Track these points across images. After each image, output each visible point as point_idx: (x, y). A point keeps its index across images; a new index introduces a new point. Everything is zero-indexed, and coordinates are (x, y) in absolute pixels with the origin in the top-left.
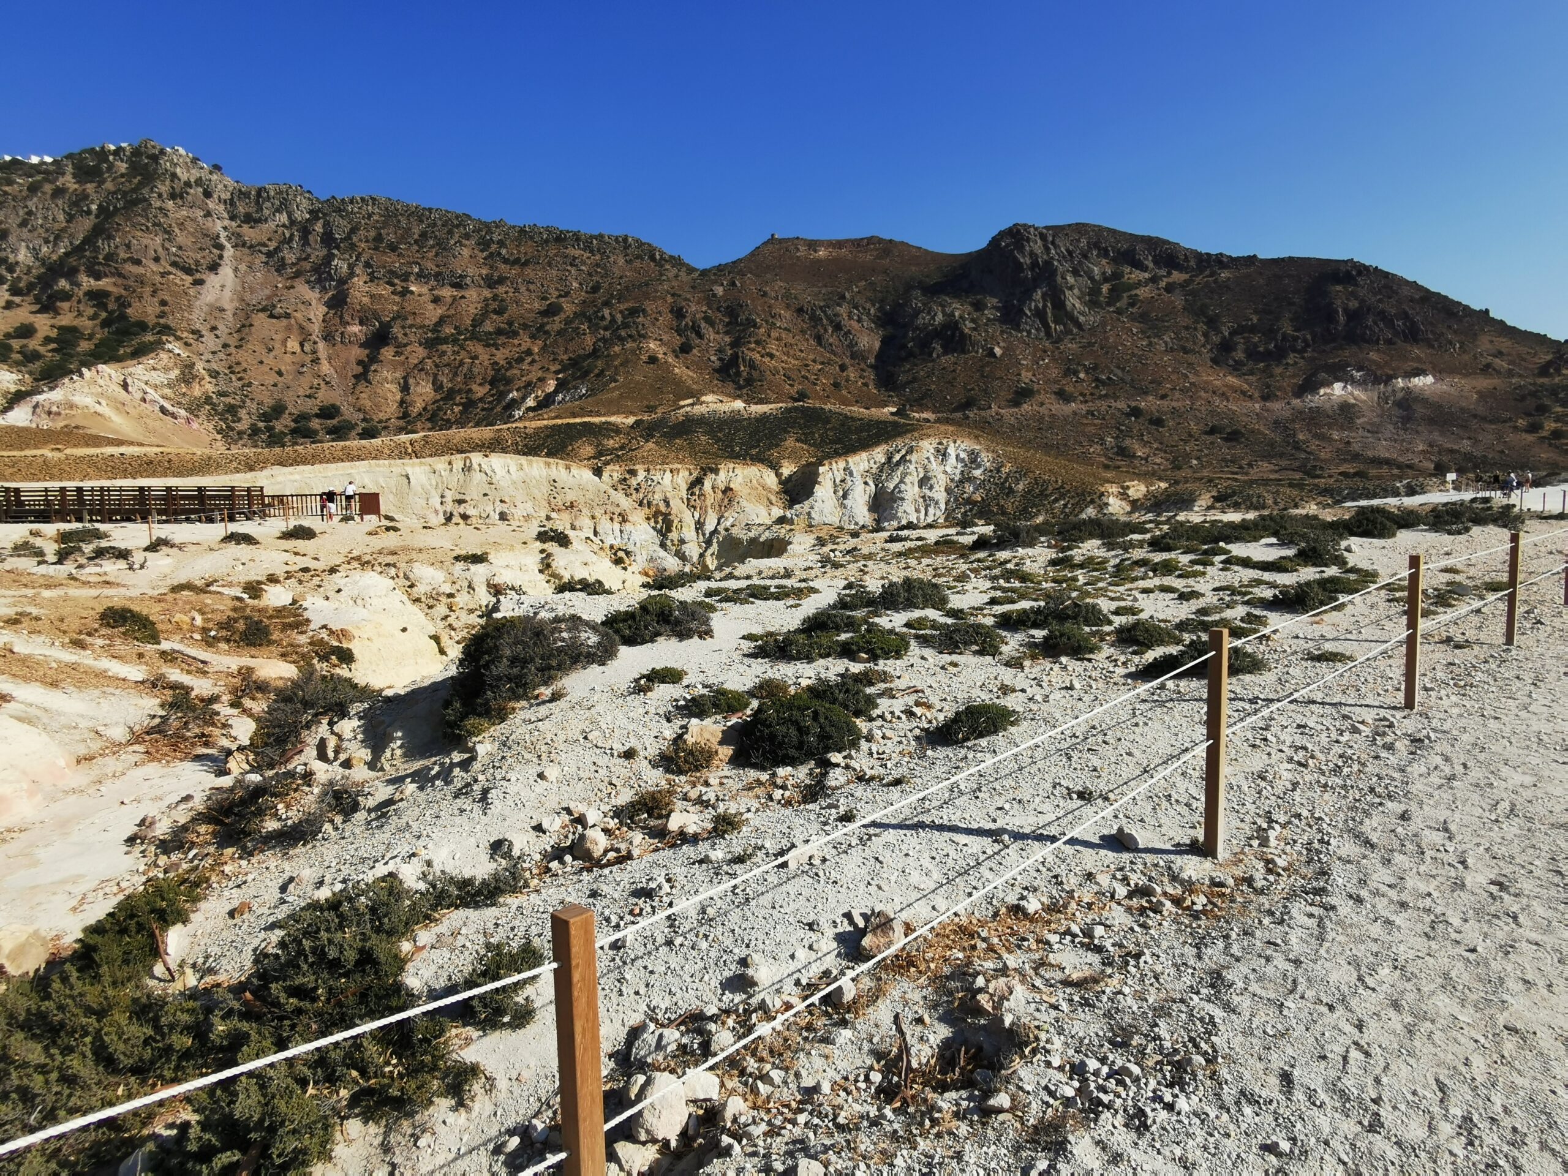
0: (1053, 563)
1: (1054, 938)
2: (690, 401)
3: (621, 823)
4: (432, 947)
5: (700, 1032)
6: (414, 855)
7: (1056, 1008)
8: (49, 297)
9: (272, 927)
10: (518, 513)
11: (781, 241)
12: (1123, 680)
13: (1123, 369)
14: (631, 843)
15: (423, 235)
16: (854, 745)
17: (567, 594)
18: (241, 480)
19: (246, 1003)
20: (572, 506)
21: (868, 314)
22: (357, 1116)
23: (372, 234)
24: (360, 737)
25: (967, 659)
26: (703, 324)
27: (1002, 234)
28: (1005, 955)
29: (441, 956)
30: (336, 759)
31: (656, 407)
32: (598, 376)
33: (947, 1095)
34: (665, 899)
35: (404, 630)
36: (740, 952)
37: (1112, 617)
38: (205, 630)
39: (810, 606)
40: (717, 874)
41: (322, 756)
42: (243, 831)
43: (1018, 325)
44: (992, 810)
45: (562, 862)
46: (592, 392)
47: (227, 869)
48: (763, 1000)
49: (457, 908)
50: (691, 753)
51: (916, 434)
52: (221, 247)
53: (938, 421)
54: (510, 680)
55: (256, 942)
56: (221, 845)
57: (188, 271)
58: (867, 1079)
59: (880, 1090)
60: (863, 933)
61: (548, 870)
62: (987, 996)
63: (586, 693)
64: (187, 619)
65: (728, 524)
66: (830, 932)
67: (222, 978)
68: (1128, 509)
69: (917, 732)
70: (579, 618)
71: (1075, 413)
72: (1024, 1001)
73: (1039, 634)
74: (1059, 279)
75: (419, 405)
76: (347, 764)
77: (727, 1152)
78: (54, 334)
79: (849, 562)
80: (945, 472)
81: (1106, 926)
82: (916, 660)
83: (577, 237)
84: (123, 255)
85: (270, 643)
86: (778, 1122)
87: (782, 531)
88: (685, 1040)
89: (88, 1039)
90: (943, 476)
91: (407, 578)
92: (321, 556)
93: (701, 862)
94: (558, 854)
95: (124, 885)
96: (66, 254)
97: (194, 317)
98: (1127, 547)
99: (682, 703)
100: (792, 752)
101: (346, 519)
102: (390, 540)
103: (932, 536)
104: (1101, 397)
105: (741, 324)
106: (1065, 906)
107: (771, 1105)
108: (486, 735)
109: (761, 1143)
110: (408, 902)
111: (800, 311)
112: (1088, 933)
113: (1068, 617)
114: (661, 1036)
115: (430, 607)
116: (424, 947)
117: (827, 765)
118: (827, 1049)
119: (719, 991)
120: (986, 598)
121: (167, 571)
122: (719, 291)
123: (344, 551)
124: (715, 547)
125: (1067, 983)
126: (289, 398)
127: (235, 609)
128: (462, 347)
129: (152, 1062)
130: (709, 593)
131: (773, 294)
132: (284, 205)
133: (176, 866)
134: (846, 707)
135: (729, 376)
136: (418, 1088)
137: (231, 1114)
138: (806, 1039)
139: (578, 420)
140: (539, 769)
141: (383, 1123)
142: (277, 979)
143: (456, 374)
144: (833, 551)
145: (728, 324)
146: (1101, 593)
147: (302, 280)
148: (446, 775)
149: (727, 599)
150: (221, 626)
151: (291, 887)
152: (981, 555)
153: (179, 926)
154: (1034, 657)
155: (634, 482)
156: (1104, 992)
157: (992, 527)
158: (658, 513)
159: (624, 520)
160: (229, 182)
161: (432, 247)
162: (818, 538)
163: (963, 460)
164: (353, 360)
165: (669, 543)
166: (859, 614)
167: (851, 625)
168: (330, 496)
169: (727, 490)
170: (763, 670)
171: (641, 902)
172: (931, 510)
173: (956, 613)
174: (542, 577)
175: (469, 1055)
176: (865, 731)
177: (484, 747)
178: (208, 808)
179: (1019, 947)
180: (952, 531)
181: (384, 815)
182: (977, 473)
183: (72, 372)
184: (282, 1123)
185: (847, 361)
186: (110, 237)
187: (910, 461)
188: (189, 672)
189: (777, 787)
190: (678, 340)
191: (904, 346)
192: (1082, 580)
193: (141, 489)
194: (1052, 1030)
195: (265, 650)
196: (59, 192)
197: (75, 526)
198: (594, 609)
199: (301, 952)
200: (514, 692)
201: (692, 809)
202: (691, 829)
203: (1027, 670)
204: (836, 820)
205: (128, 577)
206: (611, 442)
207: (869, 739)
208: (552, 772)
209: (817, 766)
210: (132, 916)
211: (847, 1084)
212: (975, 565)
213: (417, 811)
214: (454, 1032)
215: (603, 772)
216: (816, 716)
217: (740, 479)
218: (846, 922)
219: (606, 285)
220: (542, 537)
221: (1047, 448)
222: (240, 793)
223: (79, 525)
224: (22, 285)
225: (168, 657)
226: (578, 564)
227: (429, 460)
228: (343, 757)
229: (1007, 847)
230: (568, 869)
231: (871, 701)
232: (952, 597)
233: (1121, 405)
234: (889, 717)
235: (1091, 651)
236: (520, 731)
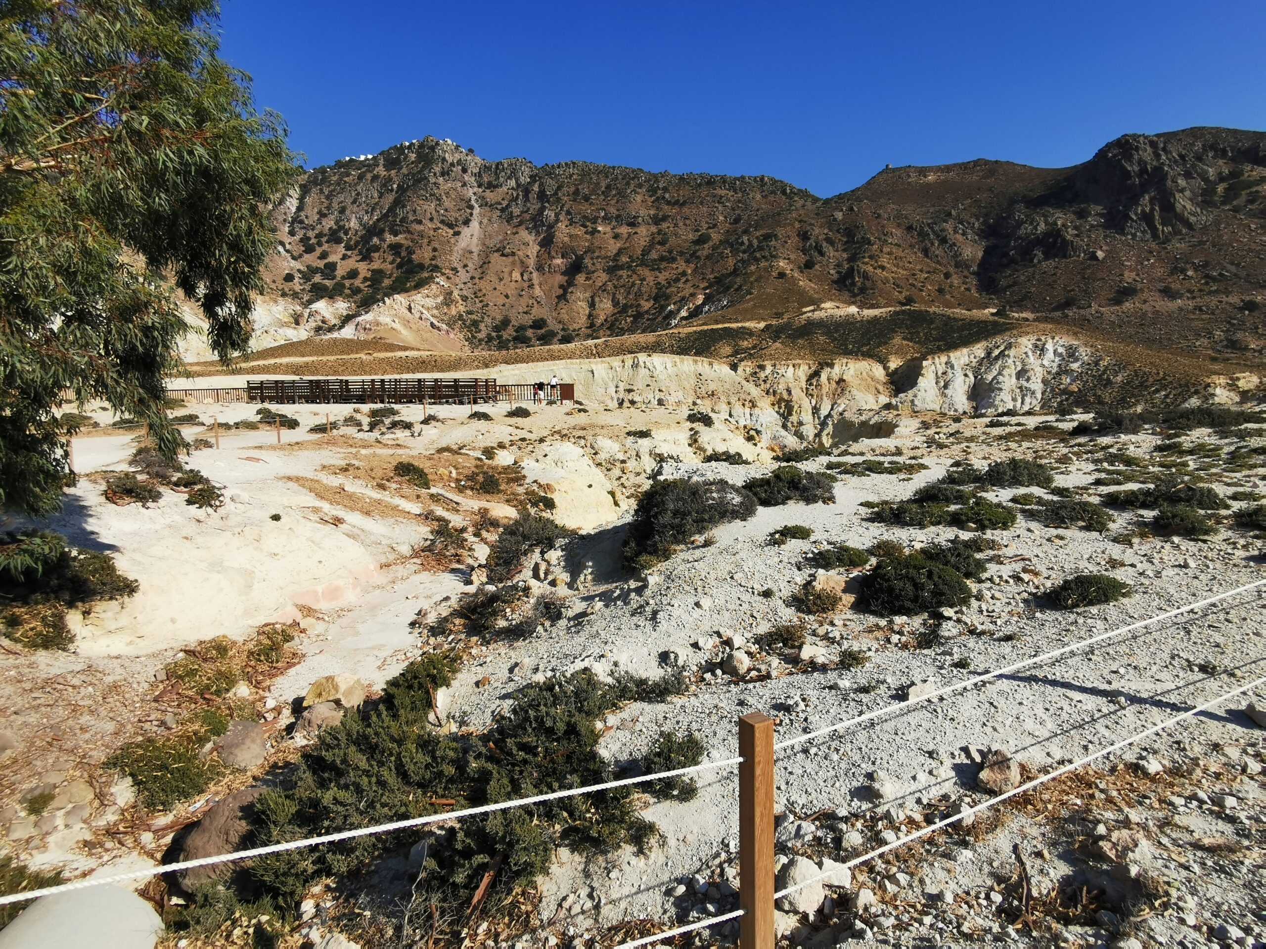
0: (1159, 449)
1: (1179, 801)
2: (812, 308)
3: (761, 648)
4: (618, 728)
5: (833, 829)
6: (603, 656)
7: (1187, 868)
8: (367, 250)
9: (504, 697)
10: (671, 400)
11: (894, 170)
12: (1244, 563)
13: (1238, 265)
14: (770, 665)
15: (608, 187)
16: (965, 602)
17: (713, 463)
18: (481, 374)
19: (490, 750)
20: (713, 395)
21: (973, 227)
22: (566, 846)
23: (573, 189)
24: (562, 564)
25: (1073, 533)
26: (824, 244)
27: (1109, 146)
28: (1126, 810)
29: (624, 736)
30: (545, 579)
31: (783, 314)
32: (736, 290)
33: (1071, 928)
34: (801, 714)
35: (590, 486)
36: (867, 767)
37: (1229, 502)
38: (458, 481)
39: (920, 480)
40: (845, 700)
41: (536, 576)
42: (483, 626)
43: (1123, 229)
44: (1106, 673)
45: (714, 674)
46: (732, 303)
47: (474, 651)
48: (888, 811)
49: (635, 701)
50: (819, 597)
51: (1015, 332)
52: (471, 207)
53: (1037, 320)
54: (673, 528)
55: (493, 707)
56: (469, 634)
57: (451, 226)
58: (988, 897)
59: (1000, 910)
60: (981, 767)
61: (703, 679)
62: (1109, 845)
63: (731, 542)
64: (446, 472)
65: (841, 409)
66: (948, 763)
67: (472, 729)
68: (1237, 399)
69: (1025, 595)
70: (726, 482)
71: (1180, 309)
72: (1150, 856)
73: (1149, 514)
74: (1169, 183)
75: (602, 317)
76: (553, 583)
77: (860, 935)
78: (369, 275)
79: (953, 444)
80: (1043, 366)
81: (1238, 798)
82: (1023, 532)
83: (724, 180)
84: (411, 218)
85: (499, 491)
86: (906, 918)
87: (890, 416)
88: (819, 833)
89: (393, 759)
90: (1041, 369)
91: (593, 448)
92: (534, 430)
93: (830, 688)
94: (710, 667)
95: (408, 655)
96: (378, 220)
97: (453, 258)
98: (1242, 435)
99: (810, 555)
100: (908, 604)
101: (551, 403)
102: (581, 419)
103: (1032, 422)
104: (1210, 293)
105: (858, 242)
106: (1190, 772)
107: (898, 903)
108: (655, 569)
109: (891, 934)
110: (600, 692)
111: (910, 228)
112: (1217, 800)
113: (1180, 500)
114: (799, 827)
115: (609, 470)
116: (612, 727)
117: (940, 617)
118: (950, 864)
119: (849, 798)
120: (1091, 479)
121: (435, 438)
122: (839, 215)
123: (550, 426)
124: (830, 429)
125: (1197, 846)
126: (512, 315)
127: (477, 467)
128: (634, 272)
129: (430, 781)
130: (830, 466)
131: (886, 216)
132: (513, 174)
133: (441, 645)
134: (958, 569)
135: (846, 286)
136: (611, 834)
137: (484, 828)
138: (928, 851)
139: (720, 326)
140: (696, 599)
141: (585, 855)
142: (511, 736)
143: (629, 293)
144: (938, 433)
145: (846, 243)
146: (1218, 478)
147: (523, 227)
148: (625, 597)
149: (846, 472)
150: (468, 478)
151: (516, 670)
152: (1082, 440)
153: (444, 688)
154: (1143, 536)
155: (762, 375)
156: (1242, 863)
157: (1092, 415)
158: (781, 400)
159: (753, 405)
160: (478, 160)
161: (615, 196)
162: (923, 422)
163: (1060, 355)
164: (556, 285)
165: (789, 424)
166: (968, 488)
167: (960, 498)
168: (540, 386)
169: (841, 381)
170: (878, 533)
171: (781, 714)
172: (1028, 400)
173: (1060, 491)
174: (690, 449)
175: (648, 815)
176: (974, 591)
177: (654, 579)
178: (461, 607)
179: (1141, 804)
180: (1051, 418)
181: (580, 624)
182: (1075, 366)
183: (379, 301)
184: (517, 842)
185: (952, 270)
186: (404, 206)
187: (1009, 356)
188: (448, 510)
189: (894, 632)
190: (803, 259)
191: (1006, 254)
192: (1192, 465)
193: (419, 380)
194: (1184, 888)
195: (496, 497)
196: (375, 178)
197: (379, 406)
198: (736, 476)
199: (527, 719)
200: (675, 538)
201: (820, 643)
202: (820, 660)
203: (1136, 547)
204: (951, 666)
205: (411, 442)
206: (746, 343)
207: (979, 597)
208: (706, 603)
209: (930, 617)
210: (415, 677)
211: (969, 899)
212: (1076, 449)
213: (604, 623)
214: (636, 796)
215: (746, 606)
216: (930, 575)
217: (852, 372)
218: (963, 755)
219: (745, 217)
220: (692, 418)
221: (1149, 342)
222: (481, 598)
223: (382, 405)
224: (352, 243)
225: (436, 498)
226: (718, 440)
227: (608, 359)
228: (550, 578)
229: (1124, 708)
230: (719, 681)
231: (980, 566)
232: (1057, 477)
233: (1234, 299)
234: (997, 580)
235: (1207, 533)
236: (680, 568)
